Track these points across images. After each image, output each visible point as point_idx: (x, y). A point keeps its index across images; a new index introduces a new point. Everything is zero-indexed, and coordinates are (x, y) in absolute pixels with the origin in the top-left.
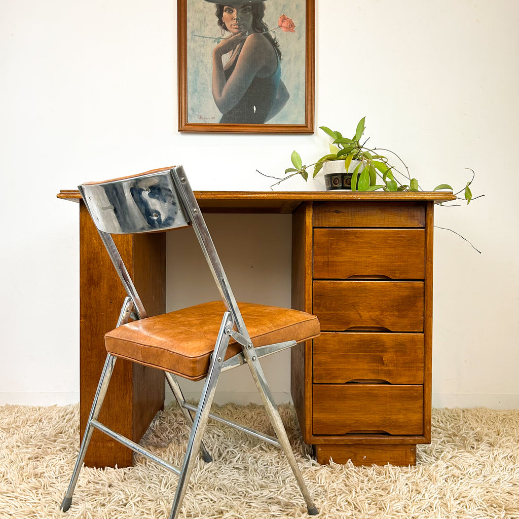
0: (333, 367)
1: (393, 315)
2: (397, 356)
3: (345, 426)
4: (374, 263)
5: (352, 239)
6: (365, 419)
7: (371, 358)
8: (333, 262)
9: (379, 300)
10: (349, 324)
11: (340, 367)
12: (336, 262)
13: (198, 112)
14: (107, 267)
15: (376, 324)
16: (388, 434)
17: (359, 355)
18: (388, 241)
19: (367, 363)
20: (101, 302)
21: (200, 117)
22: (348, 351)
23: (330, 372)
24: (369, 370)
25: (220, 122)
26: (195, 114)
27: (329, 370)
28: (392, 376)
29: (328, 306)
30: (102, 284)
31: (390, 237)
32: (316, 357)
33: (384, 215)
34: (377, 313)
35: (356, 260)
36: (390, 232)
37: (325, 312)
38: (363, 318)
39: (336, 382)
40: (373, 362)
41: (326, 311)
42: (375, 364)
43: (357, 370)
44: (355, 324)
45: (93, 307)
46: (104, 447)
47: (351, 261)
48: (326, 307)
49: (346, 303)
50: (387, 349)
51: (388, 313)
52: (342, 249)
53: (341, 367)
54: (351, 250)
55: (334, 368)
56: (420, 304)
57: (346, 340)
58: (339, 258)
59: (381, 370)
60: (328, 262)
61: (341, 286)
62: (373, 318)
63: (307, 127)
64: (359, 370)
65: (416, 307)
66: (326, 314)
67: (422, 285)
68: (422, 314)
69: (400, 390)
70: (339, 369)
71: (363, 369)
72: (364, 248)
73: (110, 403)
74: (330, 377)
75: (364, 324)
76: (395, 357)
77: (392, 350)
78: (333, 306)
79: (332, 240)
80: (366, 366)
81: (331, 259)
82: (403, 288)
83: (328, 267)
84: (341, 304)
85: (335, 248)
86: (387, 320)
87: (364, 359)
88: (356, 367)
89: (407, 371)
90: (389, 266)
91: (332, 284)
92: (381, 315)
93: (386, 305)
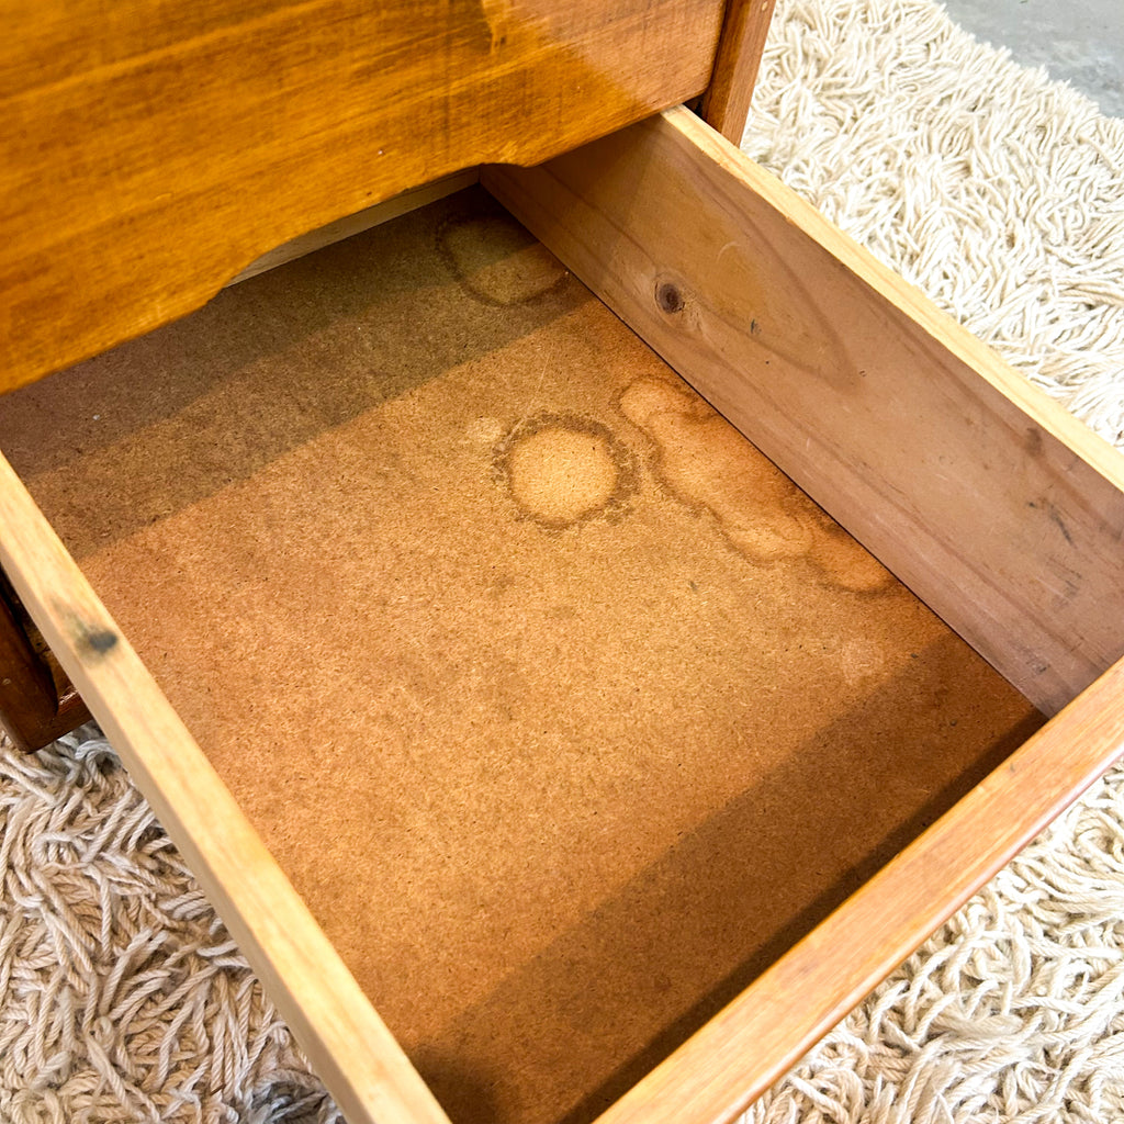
0: (67, 233)
7: (386, 29)
11: (129, 206)
19: (366, 73)
23: (43, 283)
24: (382, 126)
27: (35, 268)
28: (536, 118)
40: (407, 56)
42: (419, 71)
43: (276, 174)
53: (146, 203)
55: (78, 239)
59: (467, 98)
64: (305, 159)
70: (125, 225)
71: (330, 147)
74: (64, 321)
80: (354, 111)
87: (334, 49)
88: (265, 152)
89: (634, 42)
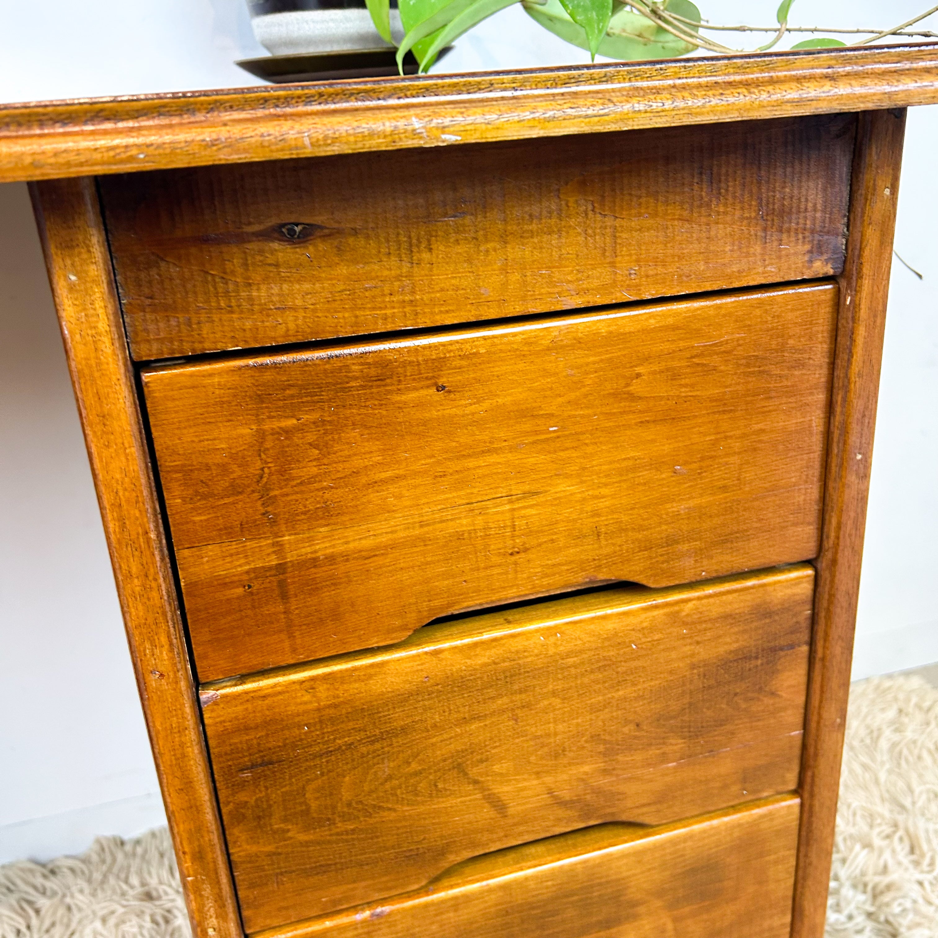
1: (664, 758)
2: (675, 920)
4: (561, 527)
5: (420, 405)
8: (314, 562)
9: (594, 709)
10: (442, 852)
12: (331, 559)
15: (581, 818)
18: (636, 387)
29: (314, 805)
31: (646, 359)
33: (609, 221)
34: (586, 768)
35: (451, 528)
36: (646, 331)
37: (303, 837)
38: (511, 811)
41: (307, 829)
44: (474, 845)
47: (423, 540)
48: (307, 812)
49: (414, 766)
50: (634, 904)
51: (638, 757)
52: (364, 480)
54: (416, 474)
56: (791, 677)
57: (434, 927)
60: (281, 568)
62: (566, 794)
65: (773, 694)
66: (307, 844)
67: (806, 588)
72: (496, 451)
75: (521, 834)
76: (670, 926)
77: (658, 903)
78: (346, 795)
79: (287, 432)
81: (298, 550)
82: (716, 620)
83: (284, 596)
84: (390, 778)
85: (313, 479)
86: (631, 788)
90: (641, 528)
91: (322, 691)
92: (605, 772)
93: (627, 722)
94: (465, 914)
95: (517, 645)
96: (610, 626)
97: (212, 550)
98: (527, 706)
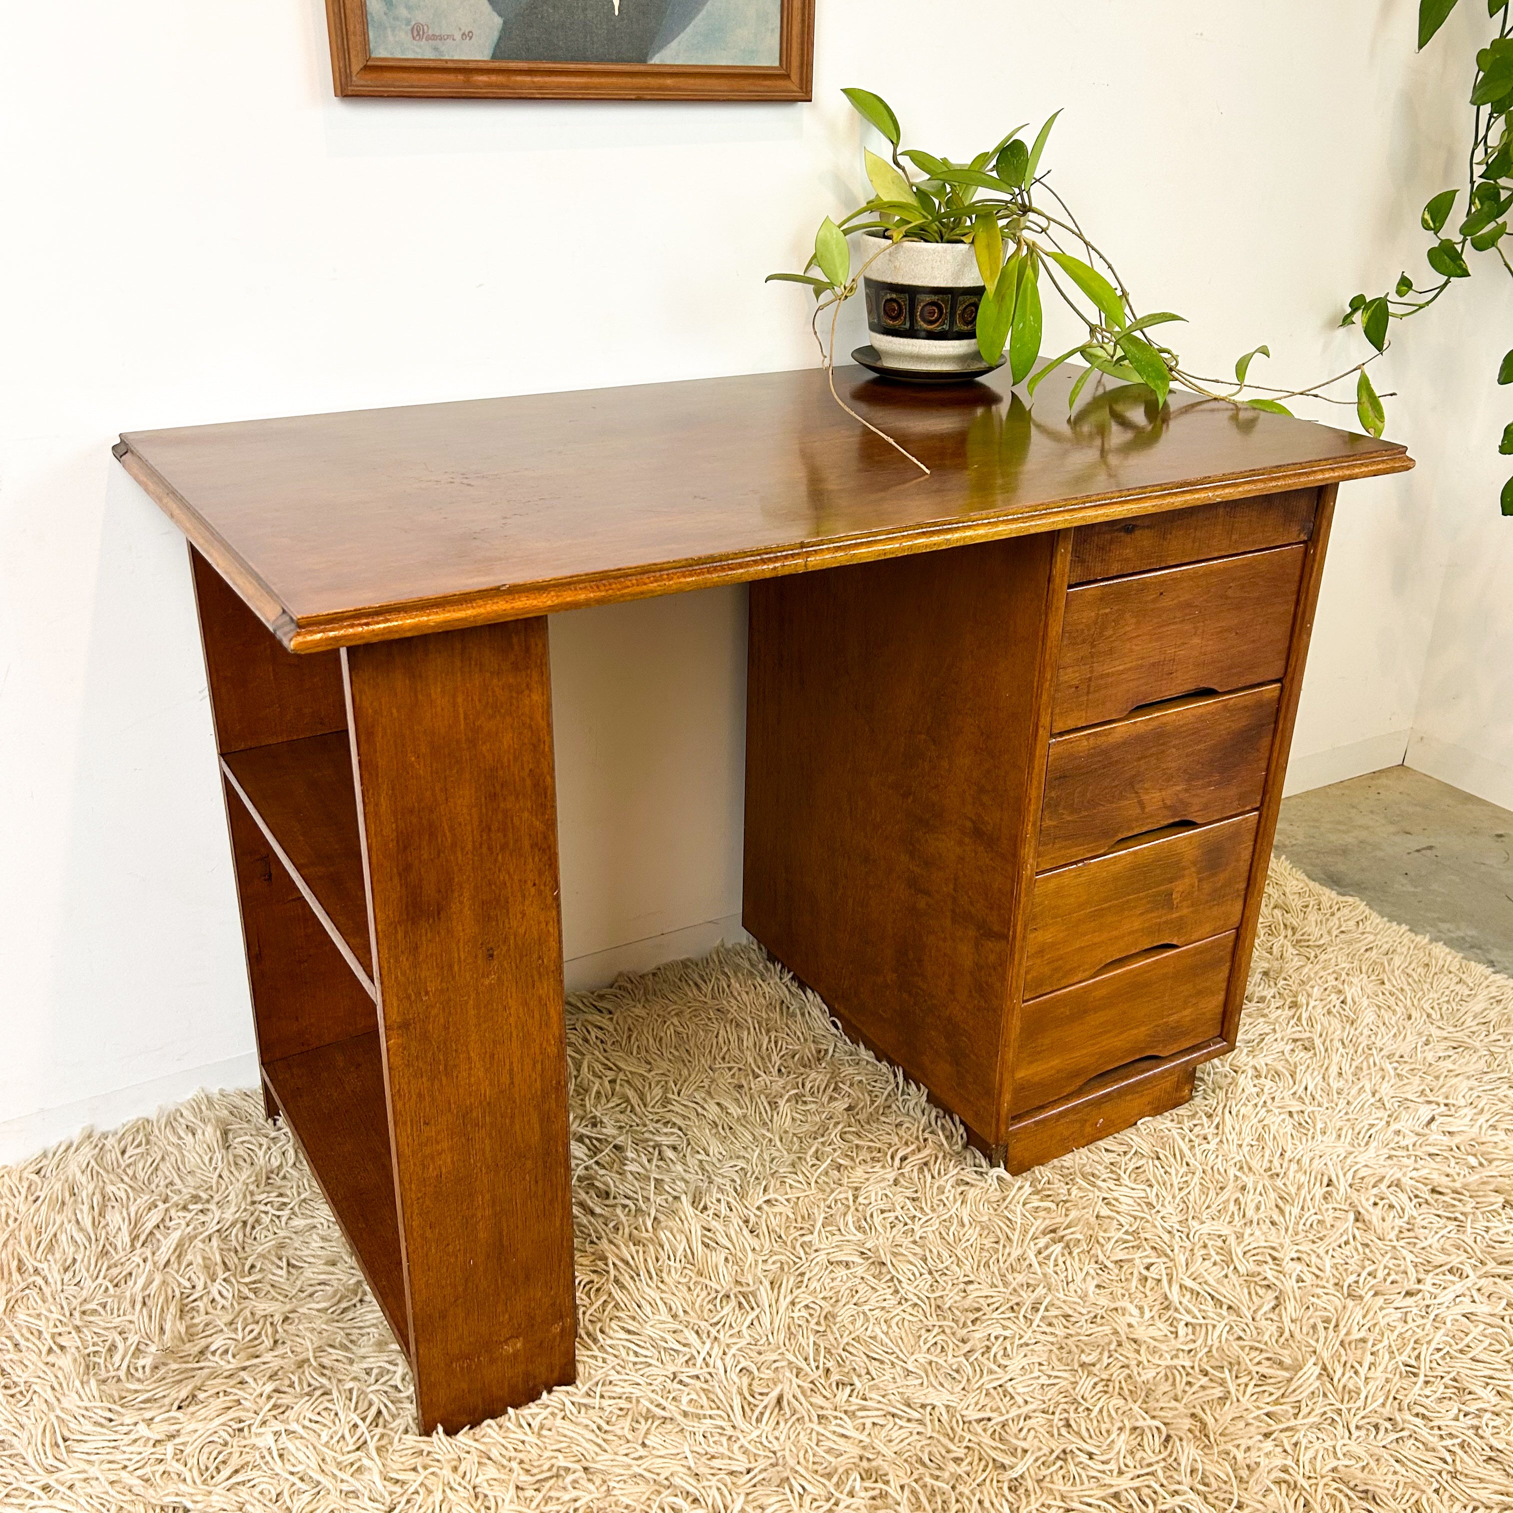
0: (1069, 949)
1: (1210, 784)
2: (1200, 880)
3: (1076, 1074)
4: (1191, 660)
5: (1152, 602)
6: (1119, 1043)
7: (1148, 902)
8: (1101, 676)
9: (1187, 755)
10: (1116, 832)
11: (1082, 944)
12: (1107, 675)
13: (409, 8)
14: (470, 846)
15: (1173, 816)
16: (1156, 1059)
17: (1128, 901)
18: (1230, 593)
19: (1142, 914)
20: (456, 968)
21: (418, 32)
22: (1106, 900)
23: (1061, 962)
24: (1142, 930)
25: (494, 57)
26: (396, 18)
27: (1061, 958)
28: (1181, 930)
29: (1076, 801)
30: (455, 907)
31: (1234, 580)
32: (1036, 937)
33: (1232, 519)
34: (1178, 788)
35: (1152, 660)
36: (1236, 567)
37: (1068, 818)
38: (1147, 810)
39: (1071, 982)
40: (1152, 910)
41: (1071, 813)
42: (1156, 914)
43: (1117, 939)
44: (1128, 830)
45: (431, 988)
46: (492, 1361)
47: (1141, 666)
48: (1073, 804)
49: (1116, 783)
50: (1184, 869)
51: (1200, 783)
52: (1126, 637)
53: (1086, 944)
54: (1145, 634)
55: (1070, 952)
56: (1266, 742)
57: (1105, 874)
58: (1117, 662)
59: (1166, 922)
60: (1090, 679)
61: (1111, 739)
62: (1168, 802)
63: (787, 76)
64: (1123, 936)
65: (1258, 750)
66: (1069, 822)
67: (1277, 693)
68: (1264, 764)
69: (1195, 955)
70: (1081, 950)
72: (1175, 623)
73: (505, 1243)
74: (1060, 974)
75: (1148, 826)
76: (1196, 884)
77: (1193, 869)
78: (1089, 796)
79: (1107, 614)
80: (1137, 924)
81: (1099, 669)
82: (1241, 709)
83: (1088, 693)
84: (1106, 788)
85: (1110, 637)
86: (1193, 802)
87: (1135, 907)
88: (1115, 933)
89: (1215, 908)
90: (1219, 662)
91: (1092, 740)
92: (1186, 790)
93: (1199, 763)
94: (1118, 868)
95: (1164, 720)
96: (1200, 710)
97: (1070, 670)
98: (1163, 752)
